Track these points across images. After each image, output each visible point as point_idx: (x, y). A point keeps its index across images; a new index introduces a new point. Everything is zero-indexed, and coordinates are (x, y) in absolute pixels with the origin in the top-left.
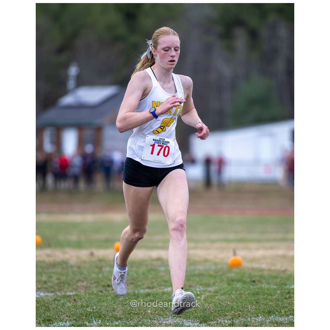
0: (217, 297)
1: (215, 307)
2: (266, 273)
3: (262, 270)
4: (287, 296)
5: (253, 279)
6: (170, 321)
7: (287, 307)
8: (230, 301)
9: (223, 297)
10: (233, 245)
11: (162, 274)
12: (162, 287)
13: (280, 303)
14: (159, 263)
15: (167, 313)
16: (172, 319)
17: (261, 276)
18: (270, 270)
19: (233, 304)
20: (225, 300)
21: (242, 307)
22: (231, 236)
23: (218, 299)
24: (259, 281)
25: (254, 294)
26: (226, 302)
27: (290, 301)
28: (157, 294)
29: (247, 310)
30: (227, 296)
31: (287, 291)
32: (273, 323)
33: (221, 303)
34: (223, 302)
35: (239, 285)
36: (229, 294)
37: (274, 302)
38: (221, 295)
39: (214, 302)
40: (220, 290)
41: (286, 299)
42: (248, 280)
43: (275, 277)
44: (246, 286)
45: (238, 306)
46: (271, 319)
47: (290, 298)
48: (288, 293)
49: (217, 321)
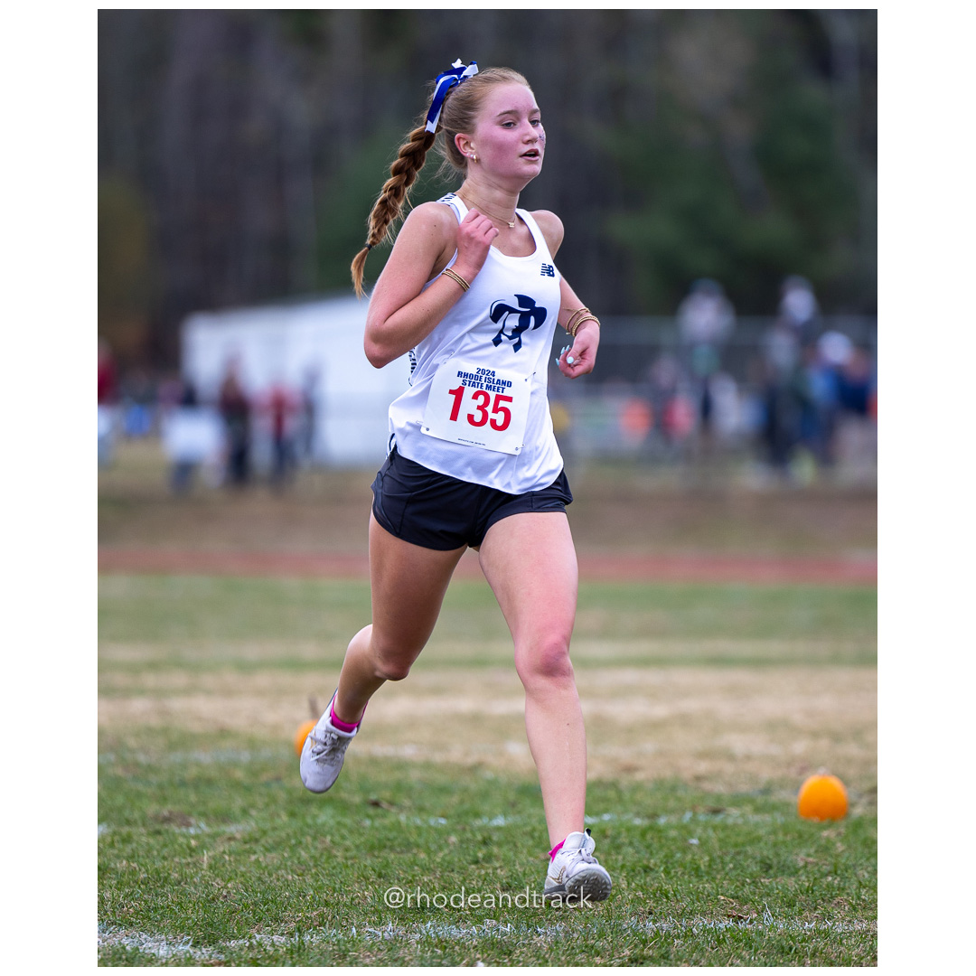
0: (253, 858)
1: (247, 891)
2: (414, 776)
3: (401, 765)
4: (481, 854)
5: (373, 797)
8: (293, 871)
9: (273, 858)
13: (457, 877)
17: (399, 787)
18: (428, 766)
19: (304, 881)
20: (279, 868)
21: (334, 890)
23: (257, 863)
24: (392, 803)
25: (372, 848)
26: (281, 872)
27: (490, 871)
29: (348, 901)
30: (286, 854)
31: (479, 837)
32: (430, 944)
33: (265, 878)
34: (270, 875)
35: (325, 817)
36: (293, 848)
37: (438, 874)
38: (268, 850)
39: (243, 875)
40: (264, 833)
41: (476, 862)
42: (357, 799)
43: (444, 790)
44: (348, 821)
45: (321, 888)
46: (424, 932)
47: (488, 858)
48: (485, 842)
49: (250, 938)
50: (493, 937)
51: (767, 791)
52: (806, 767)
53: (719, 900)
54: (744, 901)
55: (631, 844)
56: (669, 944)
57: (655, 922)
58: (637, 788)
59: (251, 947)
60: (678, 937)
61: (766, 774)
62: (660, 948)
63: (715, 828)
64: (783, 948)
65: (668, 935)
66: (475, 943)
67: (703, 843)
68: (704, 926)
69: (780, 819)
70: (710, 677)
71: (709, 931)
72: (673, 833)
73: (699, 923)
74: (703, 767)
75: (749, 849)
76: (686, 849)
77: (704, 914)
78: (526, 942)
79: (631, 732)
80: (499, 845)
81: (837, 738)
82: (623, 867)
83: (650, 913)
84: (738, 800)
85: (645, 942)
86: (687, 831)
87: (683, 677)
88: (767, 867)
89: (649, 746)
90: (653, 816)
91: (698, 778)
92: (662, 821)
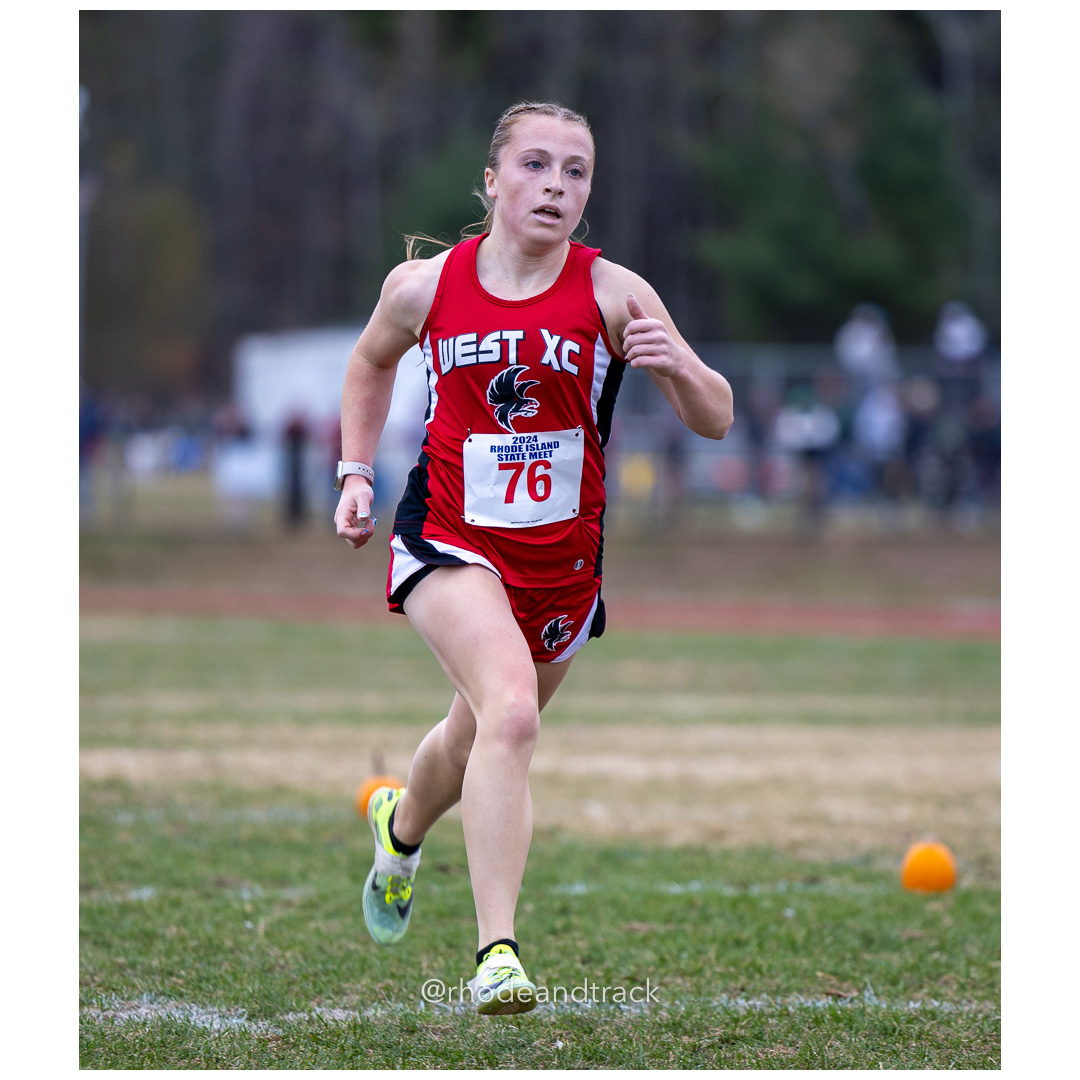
0: (312, 925)
1: (306, 960)
4: (559, 923)
5: (443, 859)
6: (143, 1011)
7: (558, 963)
8: (357, 940)
9: (335, 926)
10: (373, 735)
11: (123, 837)
12: (121, 886)
14: (114, 797)
15: (136, 981)
16: (151, 1003)
19: (368, 951)
20: (339, 936)
21: (400, 960)
22: (371, 701)
23: (317, 931)
25: (441, 916)
26: (344, 941)
27: (569, 943)
28: (101, 912)
29: (416, 974)
30: (349, 921)
31: (557, 905)
33: (327, 947)
34: (331, 943)
38: (329, 916)
39: (302, 943)
40: (324, 898)
41: (554, 932)
45: (386, 958)
47: (567, 928)
48: (564, 911)
49: (310, 1011)
50: (572, 1014)
51: (868, 859)
52: (910, 834)
53: (816, 977)
54: (843, 978)
55: (722, 915)
56: (762, 1023)
57: (747, 999)
58: (727, 855)
59: (311, 1021)
60: (772, 1016)
61: (868, 841)
62: (753, 1027)
63: (813, 899)
64: (886, 1029)
65: (762, 1014)
66: (553, 1019)
67: (800, 916)
68: (801, 1004)
69: (881, 889)
70: (807, 737)
71: (806, 1010)
72: (767, 904)
73: (795, 1001)
74: (799, 833)
75: (850, 922)
76: (780, 921)
77: (800, 991)
78: (608, 1019)
79: (722, 794)
80: (579, 913)
81: (943, 802)
82: (713, 940)
83: (743, 990)
84: (837, 869)
85: (736, 1021)
86: (781, 902)
87: (778, 736)
88: (868, 941)
89: (740, 809)
90: (745, 885)
91: (795, 846)
92: (755, 891)
